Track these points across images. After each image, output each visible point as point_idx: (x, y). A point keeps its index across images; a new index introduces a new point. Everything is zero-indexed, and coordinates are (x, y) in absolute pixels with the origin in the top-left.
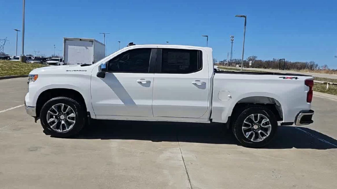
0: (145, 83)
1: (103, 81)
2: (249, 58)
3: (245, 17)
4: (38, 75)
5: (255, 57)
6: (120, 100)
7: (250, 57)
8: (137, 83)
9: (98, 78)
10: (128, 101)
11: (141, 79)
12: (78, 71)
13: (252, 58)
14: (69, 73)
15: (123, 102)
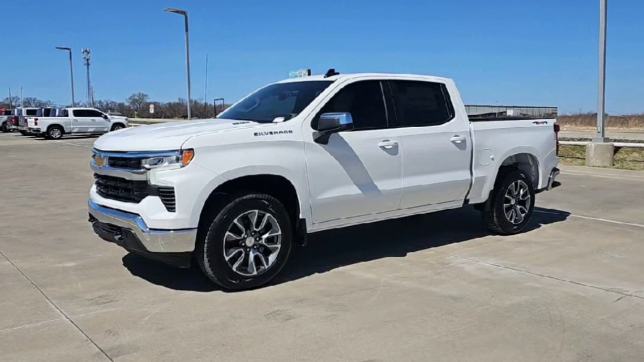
0: (391, 147)
1: (326, 150)
2: (130, 98)
3: (184, 13)
4: (192, 149)
5: (144, 96)
6: (355, 186)
7: (134, 95)
8: (379, 148)
9: (317, 144)
10: (367, 186)
11: (384, 141)
12: (277, 133)
13: (136, 98)
14: (259, 138)
15: (360, 189)
